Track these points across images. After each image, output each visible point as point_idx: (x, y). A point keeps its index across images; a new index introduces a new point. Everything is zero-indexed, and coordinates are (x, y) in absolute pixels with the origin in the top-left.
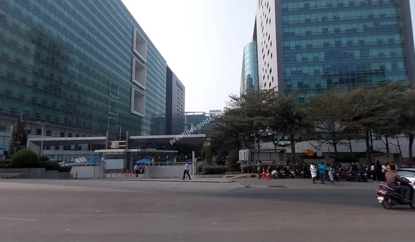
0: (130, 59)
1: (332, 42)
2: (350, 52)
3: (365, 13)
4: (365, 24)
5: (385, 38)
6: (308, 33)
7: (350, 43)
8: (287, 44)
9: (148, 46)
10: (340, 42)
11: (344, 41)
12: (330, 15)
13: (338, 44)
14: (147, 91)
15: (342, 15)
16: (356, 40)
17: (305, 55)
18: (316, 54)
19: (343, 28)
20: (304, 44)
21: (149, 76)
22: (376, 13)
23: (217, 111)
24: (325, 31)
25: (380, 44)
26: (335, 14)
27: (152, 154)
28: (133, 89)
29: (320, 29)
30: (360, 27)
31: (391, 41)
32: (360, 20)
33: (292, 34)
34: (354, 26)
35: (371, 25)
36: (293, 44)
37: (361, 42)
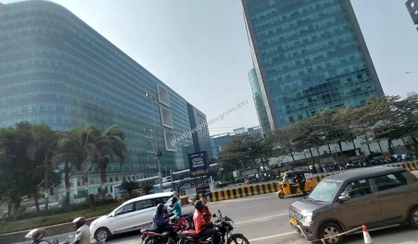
0: (158, 109)
1: (305, 70)
2: (322, 74)
3: (326, 42)
4: (328, 50)
5: (347, 58)
6: (285, 68)
7: (319, 68)
8: (271, 79)
9: (169, 93)
10: (311, 69)
11: (314, 67)
12: (299, 51)
13: (310, 70)
14: (175, 129)
15: (308, 48)
16: (323, 64)
17: (286, 84)
18: (295, 82)
19: (311, 57)
20: (284, 76)
21: (174, 117)
22: (335, 39)
23: (240, 129)
24: (298, 63)
25: (344, 63)
26: (303, 48)
27: (188, 182)
28: (164, 132)
29: (294, 63)
30: (325, 54)
31: (352, 58)
32: (324, 48)
33: (274, 71)
34: (320, 54)
35: (333, 50)
36: (275, 78)
37: (328, 65)
